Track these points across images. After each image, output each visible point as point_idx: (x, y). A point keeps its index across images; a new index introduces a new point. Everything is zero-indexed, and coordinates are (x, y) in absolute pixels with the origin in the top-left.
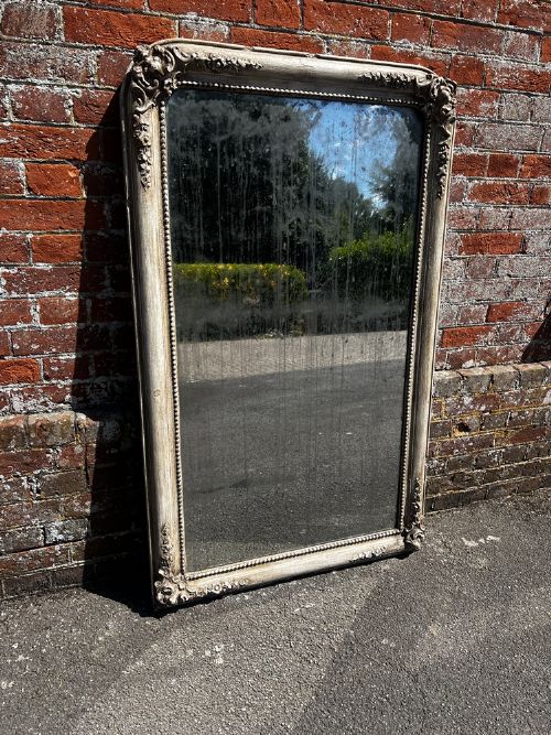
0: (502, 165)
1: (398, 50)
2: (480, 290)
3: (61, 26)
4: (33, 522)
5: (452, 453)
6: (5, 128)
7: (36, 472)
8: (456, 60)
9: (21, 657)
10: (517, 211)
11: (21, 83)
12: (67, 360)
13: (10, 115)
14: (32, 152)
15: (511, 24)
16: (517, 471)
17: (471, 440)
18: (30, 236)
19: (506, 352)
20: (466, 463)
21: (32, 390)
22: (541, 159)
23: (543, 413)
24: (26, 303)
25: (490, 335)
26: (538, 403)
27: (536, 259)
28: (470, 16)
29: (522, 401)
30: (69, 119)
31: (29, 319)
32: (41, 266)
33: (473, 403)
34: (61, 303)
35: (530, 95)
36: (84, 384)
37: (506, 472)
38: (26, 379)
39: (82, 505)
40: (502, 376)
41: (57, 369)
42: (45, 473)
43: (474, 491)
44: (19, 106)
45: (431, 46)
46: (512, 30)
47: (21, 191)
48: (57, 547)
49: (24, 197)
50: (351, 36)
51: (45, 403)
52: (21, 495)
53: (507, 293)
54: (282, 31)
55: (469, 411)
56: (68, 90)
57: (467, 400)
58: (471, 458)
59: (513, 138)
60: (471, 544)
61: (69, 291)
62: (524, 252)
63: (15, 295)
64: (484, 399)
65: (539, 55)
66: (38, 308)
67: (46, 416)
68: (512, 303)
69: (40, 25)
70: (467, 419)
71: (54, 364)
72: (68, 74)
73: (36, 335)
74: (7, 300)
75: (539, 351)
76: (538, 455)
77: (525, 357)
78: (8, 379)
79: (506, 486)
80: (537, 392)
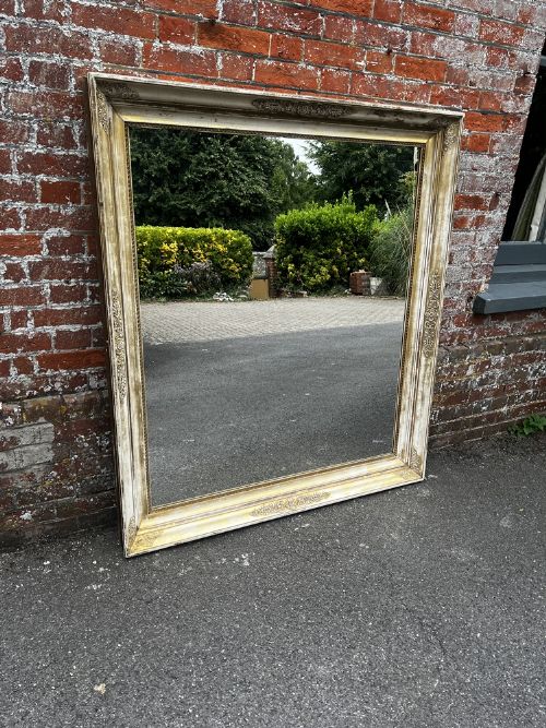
9: (101, 569)
16: (448, 427)
23: (466, 382)
27: (459, 268)
28: (412, 99)
29: (451, 373)
37: (440, 428)
52: (95, 451)
74: (92, 306)
75: (462, 335)
76: (464, 414)
77: (452, 341)
78: (88, 364)
79: (441, 439)
80: (462, 366)
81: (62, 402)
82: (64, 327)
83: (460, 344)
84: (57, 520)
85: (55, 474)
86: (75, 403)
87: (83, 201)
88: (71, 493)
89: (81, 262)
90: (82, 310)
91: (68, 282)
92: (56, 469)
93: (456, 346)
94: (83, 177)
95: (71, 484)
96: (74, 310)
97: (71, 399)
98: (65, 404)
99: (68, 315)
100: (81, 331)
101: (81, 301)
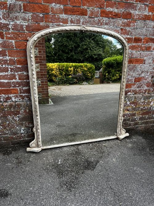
0: (137, 40)
1: (108, 10)
2: (132, 74)
3: (22, 8)
4: (17, 128)
5: (124, 117)
6: (10, 33)
7: (18, 116)
8: (123, 12)
10: (142, 52)
11: (13, 22)
12: (25, 89)
13: (11, 30)
14: (16, 38)
15: (139, 2)
16: (143, 123)
17: (130, 114)
18: (16, 59)
19: (140, 90)
20: (129, 120)
21: (17, 96)
22: (149, 38)
23: (150, 107)
24: (15, 75)
26: (149, 105)
27: (148, 66)
29: (144, 104)
30: (25, 30)
31: (16, 79)
32: (18, 66)
33: (130, 104)
34: (23, 75)
35: (145, 21)
36: (29, 95)
37: (140, 123)
38: (15, 93)
39: (29, 124)
40: (138, 97)
41: (22, 91)
42: (20, 116)
43: (131, 128)
44: (13, 27)
45: (117, 9)
46: (140, 4)
47: (14, 48)
48: (23, 135)
49: (14, 49)
50: (95, 7)
51: (20, 99)
52: (14, 121)
53: (140, 75)
54: (77, 7)
56: (24, 24)
57: (128, 103)
58: (130, 119)
59: (141, 33)
60: (128, 141)
61: (25, 72)
62: (144, 64)
63: (12, 73)
64: (133, 103)
65: (147, 10)
66: (18, 76)
67: (20, 102)
68: (141, 77)
69: (17, 8)
70: (128, 108)
71: (22, 90)
72: (24, 19)
73: (17, 83)
74: (11, 74)
75: (149, 90)
76: (149, 119)
77: (145, 92)
78: (11, 93)
79: (140, 127)
80: (149, 102)
81: (2, 105)
82: (2, 81)
83: (148, 93)
84: (3, 142)
85: (2, 127)
86: (6, 105)
87: (5, 38)
88: (7, 134)
89: (6, 59)
90: (7, 75)
91: (2, 66)
92: (2, 126)
93: (147, 94)
94: (4, 30)
95: (7, 131)
96: (5, 75)
97: (5, 104)
98: (3, 106)
99: (3, 77)
100: (8, 82)
101: (7, 72)
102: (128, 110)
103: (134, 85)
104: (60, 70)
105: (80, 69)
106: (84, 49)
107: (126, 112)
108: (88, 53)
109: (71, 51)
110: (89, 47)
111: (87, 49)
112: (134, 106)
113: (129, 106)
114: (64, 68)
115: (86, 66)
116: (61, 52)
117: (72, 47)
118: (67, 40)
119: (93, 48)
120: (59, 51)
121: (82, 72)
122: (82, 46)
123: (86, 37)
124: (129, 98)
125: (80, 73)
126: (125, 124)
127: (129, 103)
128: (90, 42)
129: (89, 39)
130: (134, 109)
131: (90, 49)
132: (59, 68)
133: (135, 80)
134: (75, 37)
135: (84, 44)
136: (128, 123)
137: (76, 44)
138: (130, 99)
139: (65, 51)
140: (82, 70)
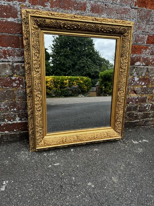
5: (129, 103)
17: (137, 98)
20: (135, 109)
25: (148, 50)
33: (138, 81)
43: (138, 122)
55: (136, 84)
57: (136, 79)
58: (137, 107)
60: (136, 142)
70: (136, 88)
102: (135, 92)
103: (146, 48)
104: (55, 82)
105: (76, 82)
106: (81, 67)
107: (131, 95)
108: (85, 70)
109: (69, 69)
110: (86, 65)
111: (84, 67)
112: (144, 85)
113: (137, 85)
114: (59, 80)
115: (82, 79)
116: (59, 70)
117: (70, 65)
118: (64, 59)
119: (90, 66)
120: (57, 69)
121: (78, 85)
122: (80, 63)
123: (84, 55)
124: (138, 69)
125: (76, 86)
126: (129, 115)
127: (138, 79)
128: (87, 60)
129: (86, 58)
130: (144, 91)
131: (88, 67)
132: (54, 81)
133: (148, 39)
134: (72, 56)
135: (82, 62)
136: (133, 115)
137: (73, 62)
138: (140, 73)
139: (63, 69)
140: (78, 82)
